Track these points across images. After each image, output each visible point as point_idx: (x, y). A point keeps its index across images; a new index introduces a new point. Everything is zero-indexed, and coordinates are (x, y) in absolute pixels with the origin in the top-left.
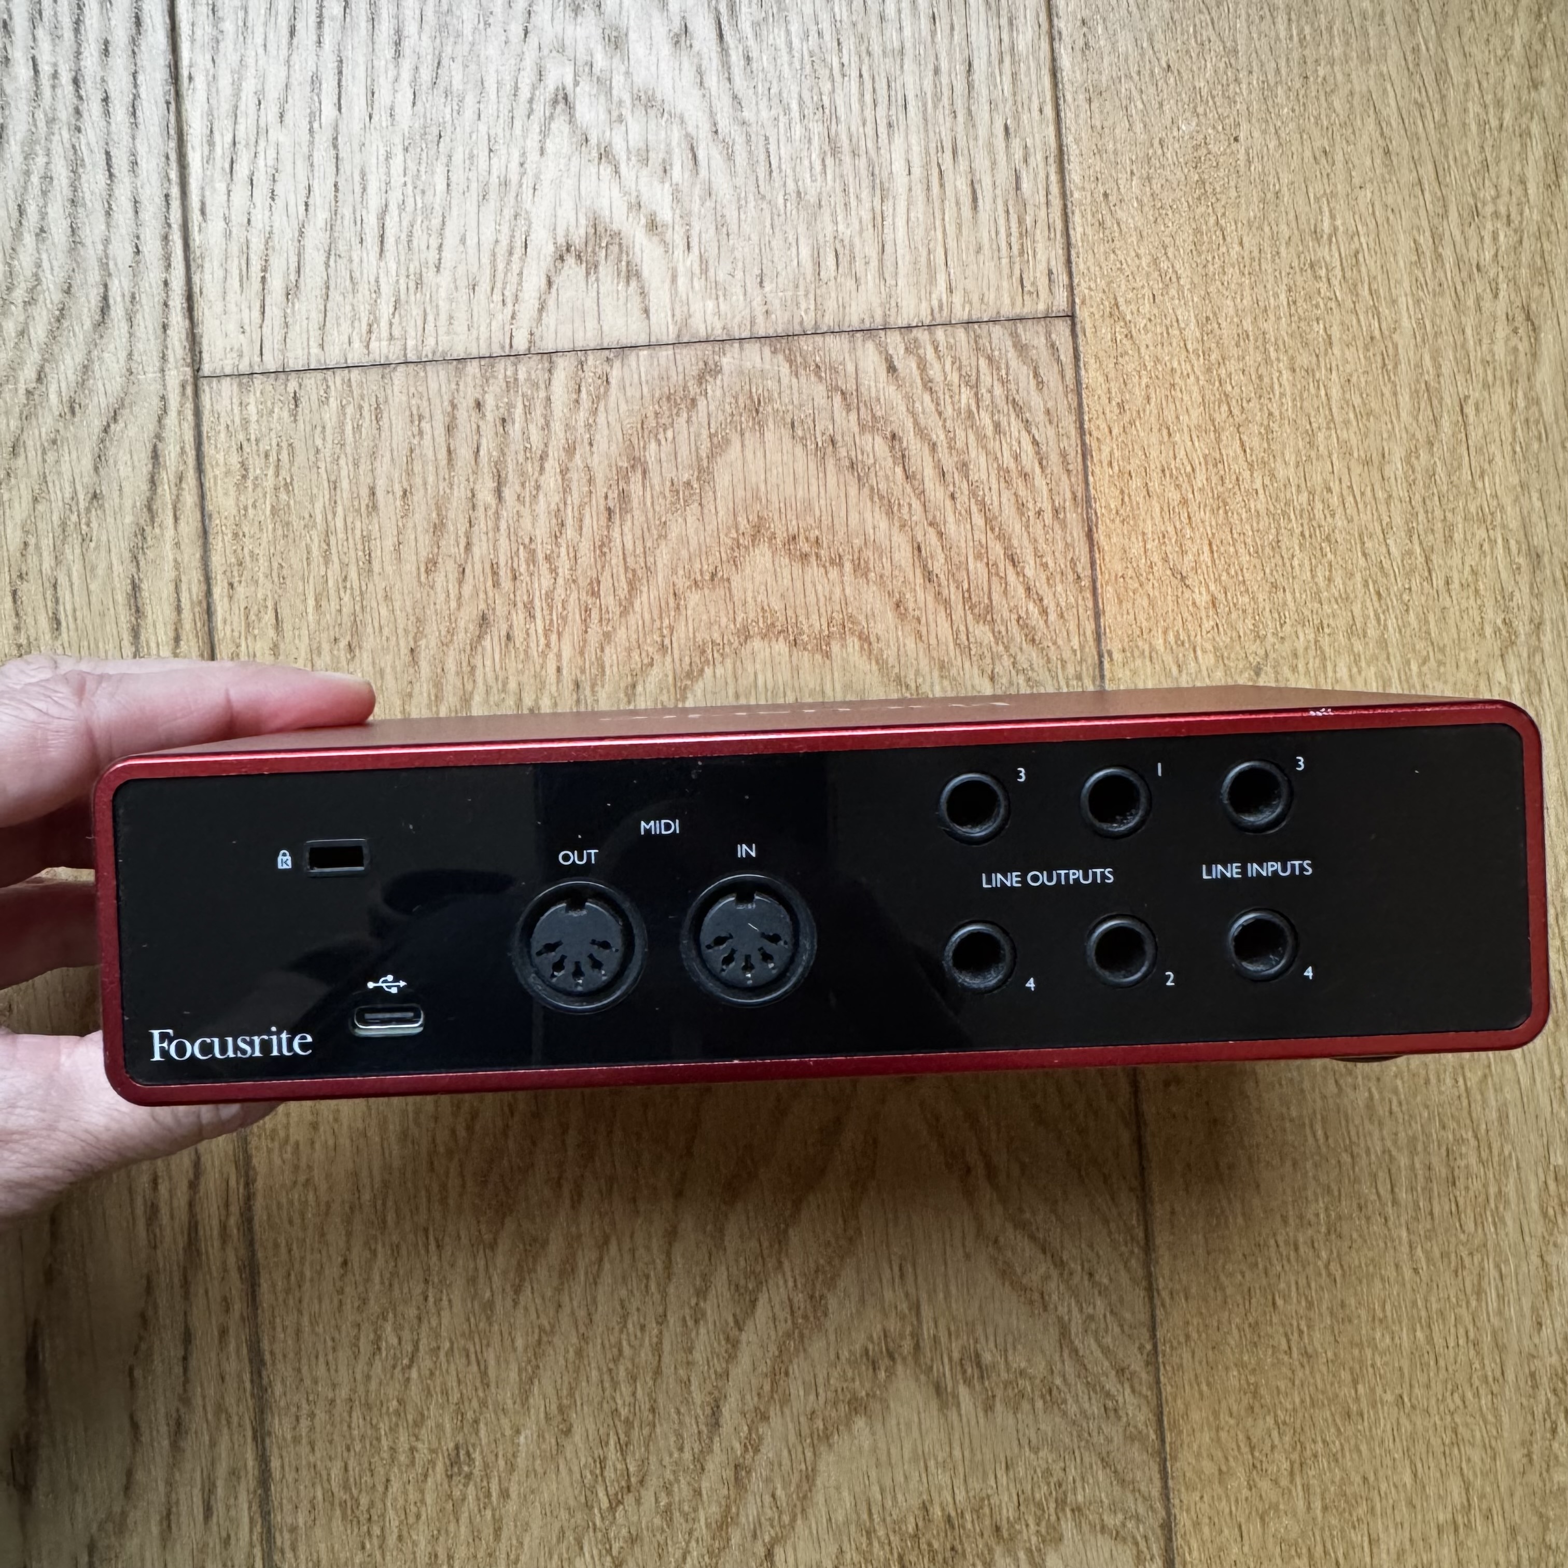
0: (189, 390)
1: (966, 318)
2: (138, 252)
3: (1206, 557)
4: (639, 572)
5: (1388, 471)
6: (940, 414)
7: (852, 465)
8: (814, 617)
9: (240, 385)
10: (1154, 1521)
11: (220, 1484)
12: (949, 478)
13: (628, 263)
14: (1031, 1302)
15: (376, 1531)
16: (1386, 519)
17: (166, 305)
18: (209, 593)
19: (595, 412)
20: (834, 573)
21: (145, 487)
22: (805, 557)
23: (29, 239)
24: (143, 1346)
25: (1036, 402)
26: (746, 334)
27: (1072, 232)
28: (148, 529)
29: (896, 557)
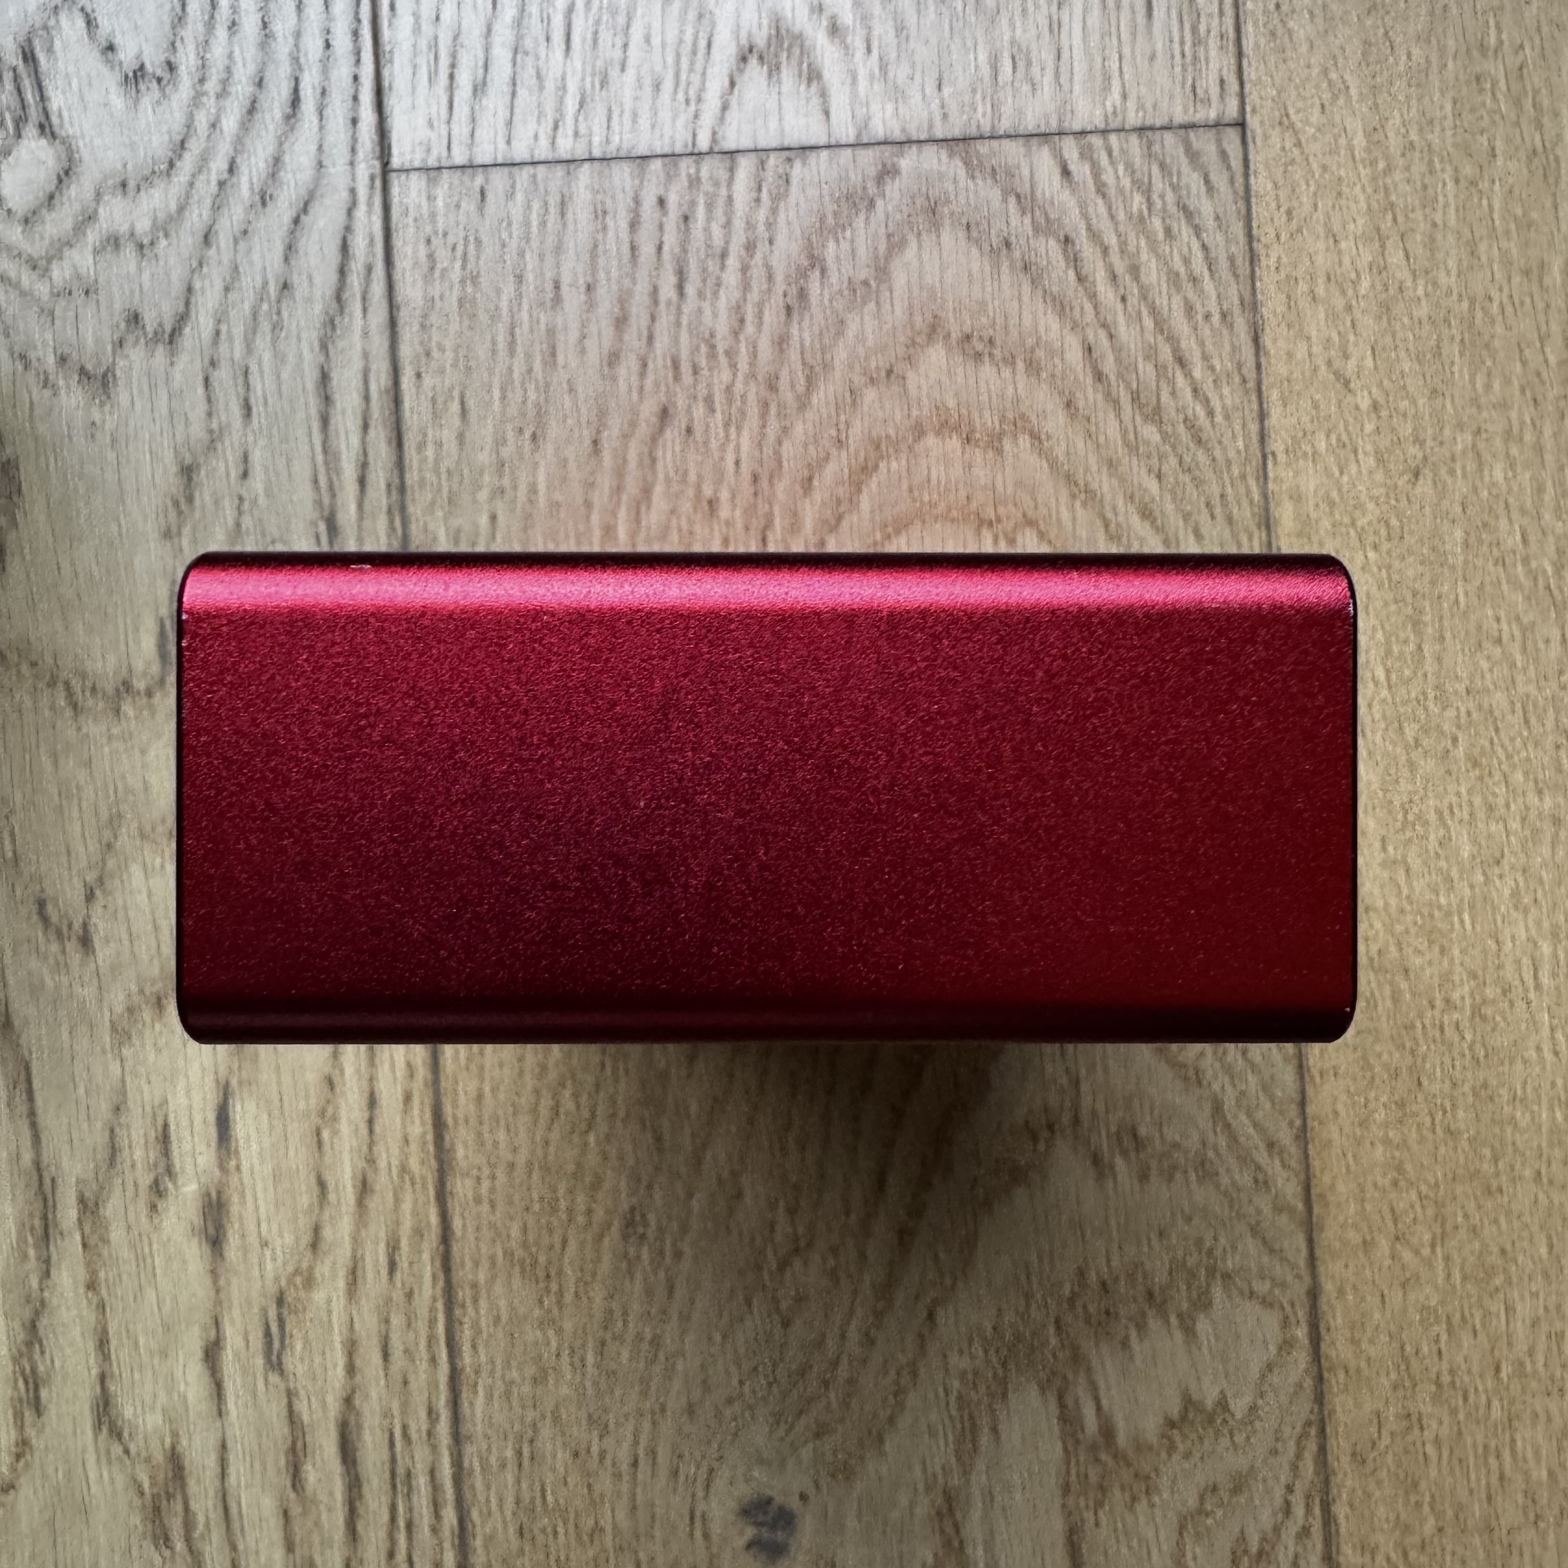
0: (378, 183)
1: (1139, 124)
2: (328, 45)
3: (1369, 363)
4: (817, 369)
5: (1547, 281)
6: (1112, 217)
7: (1026, 268)
8: (987, 414)
9: (429, 179)
10: (1299, 1289)
11: (404, 1243)
12: (1120, 281)
13: (809, 65)
14: (1186, 1079)
15: (554, 1287)
16: (1544, 328)
17: (355, 98)
18: (396, 383)
19: (774, 211)
20: (1006, 373)
21: (333, 277)
22: (978, 356)
23: (221, 33)
24: (330, 1110)
25: (1206, 208)
26: (923, 137)
27: (1244, 42)
28: (337, 320)
29: (1068, 356)
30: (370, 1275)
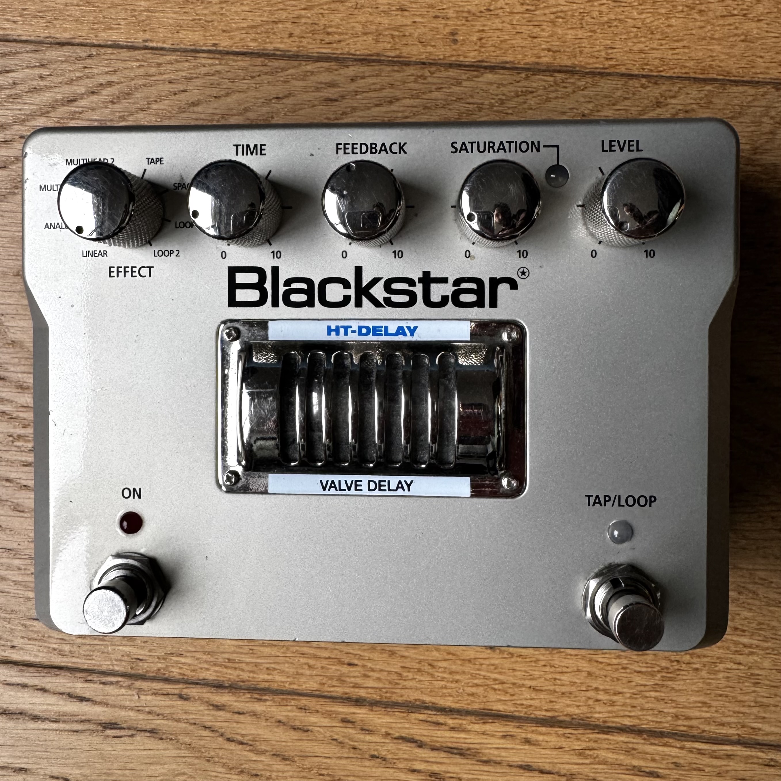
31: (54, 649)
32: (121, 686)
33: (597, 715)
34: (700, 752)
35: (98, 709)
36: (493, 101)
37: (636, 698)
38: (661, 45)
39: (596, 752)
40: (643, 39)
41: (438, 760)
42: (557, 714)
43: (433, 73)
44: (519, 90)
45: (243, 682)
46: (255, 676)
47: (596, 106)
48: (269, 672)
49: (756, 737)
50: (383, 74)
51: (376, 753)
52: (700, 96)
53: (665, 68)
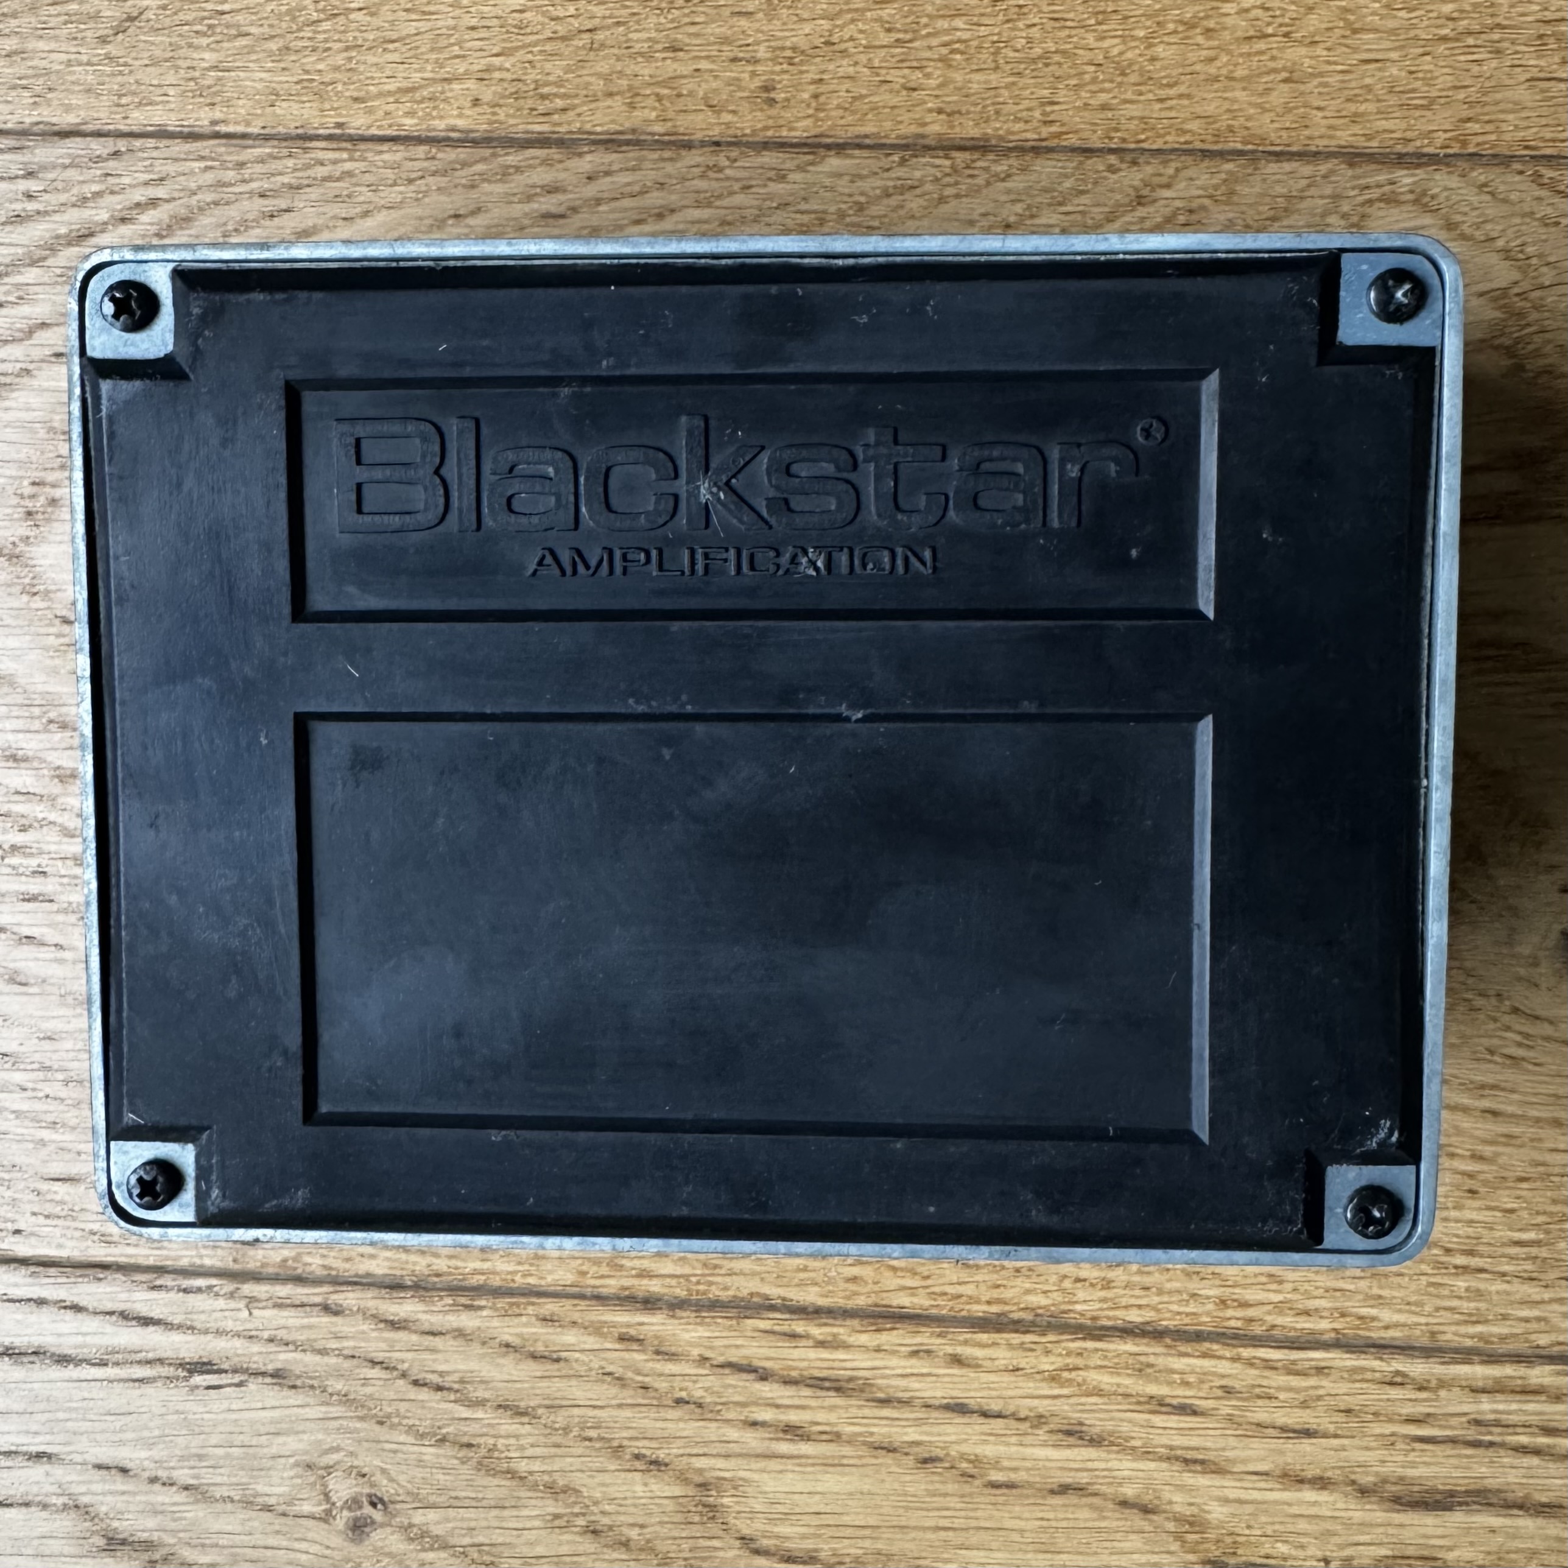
30: (1194, 1442)
31: (93, 1233)
32: (217, 1295)
33: (1078, 1307)
34: (1269, 1365)
35: (176, 1337)
36: (843, 206)
37: (1149, 1273)
38: (1141, 94)
39: (1081, 1373)
40: (1107, 85)
41: (797, 1402)
42: (1007, 1308)
43: (735, 160)
44: (891, 183)
45: (438, 1275)
46: (460, 1264)
47: (1029, 207)
48: (485, 1256)
49: (1368, 1334)
50: (648, 165)
51: (684, 1394)
52: (1215, 181)
53: (1149, 134)
